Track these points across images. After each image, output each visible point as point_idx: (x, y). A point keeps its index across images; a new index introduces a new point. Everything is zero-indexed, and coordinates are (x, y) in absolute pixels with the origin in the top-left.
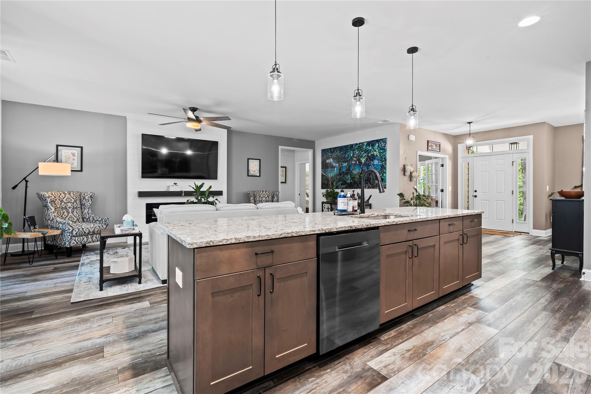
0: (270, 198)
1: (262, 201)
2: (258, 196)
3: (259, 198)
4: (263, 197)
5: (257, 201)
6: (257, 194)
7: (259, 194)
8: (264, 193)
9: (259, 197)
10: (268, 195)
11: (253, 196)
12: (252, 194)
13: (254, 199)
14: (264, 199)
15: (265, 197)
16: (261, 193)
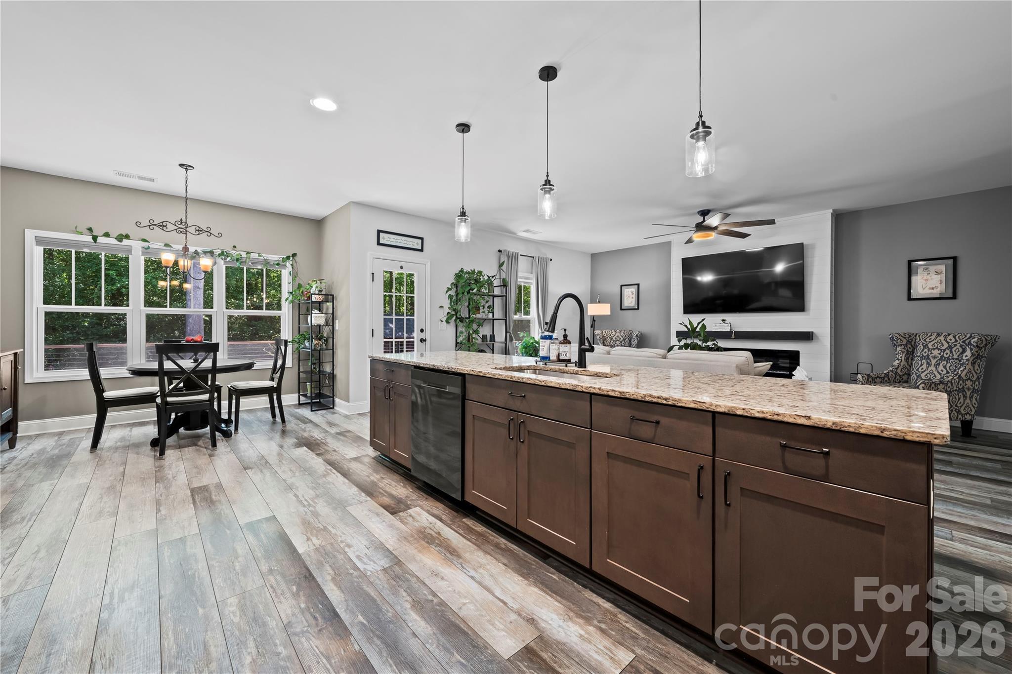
0: (955, 351)
1: (930, 357)
2: (921, 345)
3: (923, 351)
4: (934, 349)
5: (917, 356)
6: (920, 340)
7: (925, 340)
8: (942, 338)
9: (922, 347)
10: (950, 344)
11: (904, 345)
12: (901, 340)
13: (907, 350)
14: (936, 352)
15: (939, 349)
16: (931, 339)
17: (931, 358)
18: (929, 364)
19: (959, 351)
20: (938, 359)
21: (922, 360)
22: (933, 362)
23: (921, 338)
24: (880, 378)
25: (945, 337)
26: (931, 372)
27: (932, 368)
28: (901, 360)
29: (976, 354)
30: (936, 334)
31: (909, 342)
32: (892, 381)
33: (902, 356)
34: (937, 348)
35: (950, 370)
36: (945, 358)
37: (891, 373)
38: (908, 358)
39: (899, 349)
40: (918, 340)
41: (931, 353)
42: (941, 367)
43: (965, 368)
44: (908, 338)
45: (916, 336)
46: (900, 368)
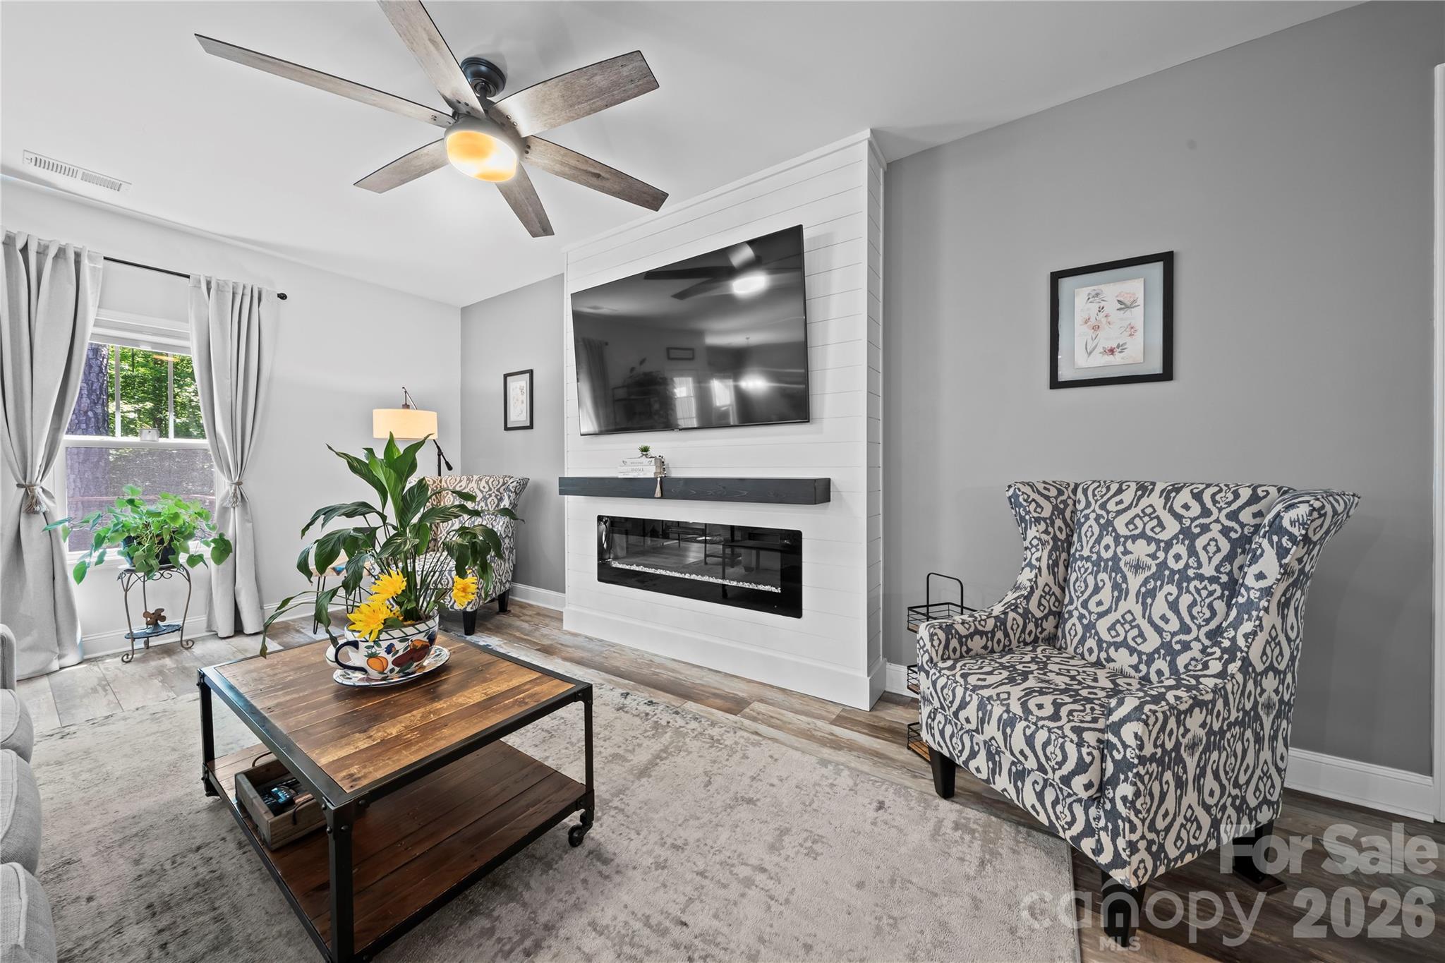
0: (1205, 548)
1: (1122, 564)
2: (1092, 522)
3: (1098, 541)
4: (1134, 538)
5: (1082, 558)
6: (1088, 505)
7: (1103, 506)
8: (1156, 500)
9: (1096, 530)
10: (1187, 523)
11: (1045, 519)
12: (1038, 505)
13: (1055, 538)
14: (1140, 549)
15: (1150, 540)
16: (1121, 502)
17: (1125, 569)
18: (1120, 591)
19: (1219, 550)
20: (1148, 573)
21: (1098, 572)
22: (1134, 582)
23: (1091, 498)
24: (982, 634)
25: (1168, 495)
26: (1129, 617)
27: (1130, 604)
28: (1040, 569)
29: (1297, 567)
30: (1134, 486)
31: (1058, 511)
32: (1015, 643)
33: (1042, 556)
34: (1143, 535)
35: (1193, 618)
36: (1173, 572)
37: (1011, 615)
38: (1056, 564)
39: (1032, 533)
40: (1083, 504)
41: (1126, 552)
42: (1159, 607)
43: (1261, 626)
44: (1056, 498)
45: (1075, 491)
46: (1038, 593)
